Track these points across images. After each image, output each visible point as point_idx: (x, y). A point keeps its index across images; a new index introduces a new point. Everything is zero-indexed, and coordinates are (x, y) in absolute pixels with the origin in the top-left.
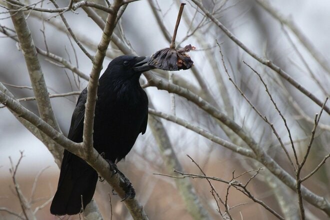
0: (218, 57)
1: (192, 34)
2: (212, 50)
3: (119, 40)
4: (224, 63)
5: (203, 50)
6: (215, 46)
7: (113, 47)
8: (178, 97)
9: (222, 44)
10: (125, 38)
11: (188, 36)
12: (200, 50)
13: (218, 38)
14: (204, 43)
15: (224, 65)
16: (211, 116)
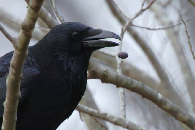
0: (183, 39)
1: (148, 8)
2: (176, 28)
3: (50, 15)
4: (191, 47)
5: (164, 29)
6: (180, 24)
7: (41, 25)
8: (128, 93)
9: (189, 20)
10: (56, 13)
11: (143, 10)
12: (159, 29)
13: (183, 12)
14: (165, 20)
15: (191, 50)
16: (174, 118)
